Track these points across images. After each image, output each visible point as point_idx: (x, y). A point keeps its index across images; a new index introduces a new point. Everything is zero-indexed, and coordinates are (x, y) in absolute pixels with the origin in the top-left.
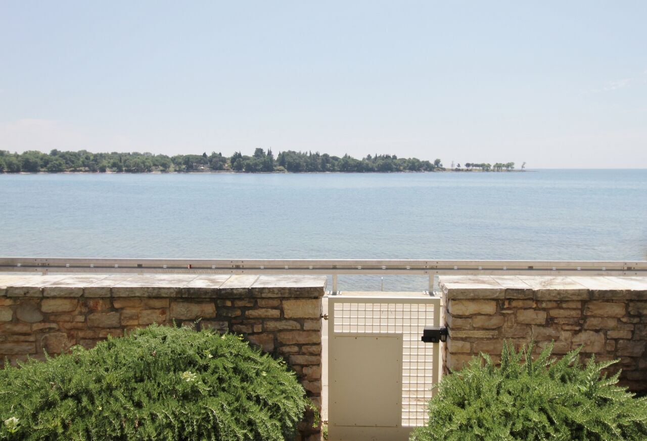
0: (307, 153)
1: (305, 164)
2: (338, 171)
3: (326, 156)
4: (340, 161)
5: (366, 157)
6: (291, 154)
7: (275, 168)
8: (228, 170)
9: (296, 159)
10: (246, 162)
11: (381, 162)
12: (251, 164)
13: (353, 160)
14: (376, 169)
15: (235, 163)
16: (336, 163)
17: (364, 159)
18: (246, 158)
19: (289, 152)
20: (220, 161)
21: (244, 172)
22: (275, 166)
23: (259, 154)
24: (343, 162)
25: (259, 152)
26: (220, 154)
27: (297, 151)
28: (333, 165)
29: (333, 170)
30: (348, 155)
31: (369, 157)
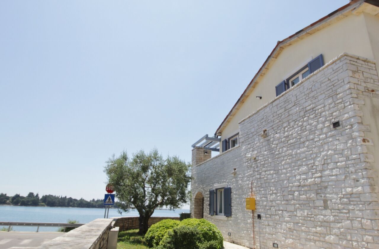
0: (59, 196)
1: (58, 202)
2: (76, 207)
3: (71, 198)
4: (78, 202)
5: (92, 200)
6: (50, 196)
7: (40, 204)
8: (9, 204)
9: (53, 199)
10: (21, 200)
11: (100, 203)
12: (25, 201)
13: (86, 201)
14: (97, 206)
15: (15, 200)
16: (76, 202)
17: (91, 201)
18: (23, 198)
19: (50, 195)
20: (5, 198)
21: (19, 205)
22: (40, 203)
23: (31, 195)
24: (79, 202)
25: (31, 194)
26: (6, 194)
27: (54, 195)
28: (74, 203)
29: (73, 206)
30: (83, 198)
31: (94, 200)
